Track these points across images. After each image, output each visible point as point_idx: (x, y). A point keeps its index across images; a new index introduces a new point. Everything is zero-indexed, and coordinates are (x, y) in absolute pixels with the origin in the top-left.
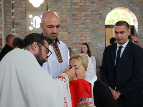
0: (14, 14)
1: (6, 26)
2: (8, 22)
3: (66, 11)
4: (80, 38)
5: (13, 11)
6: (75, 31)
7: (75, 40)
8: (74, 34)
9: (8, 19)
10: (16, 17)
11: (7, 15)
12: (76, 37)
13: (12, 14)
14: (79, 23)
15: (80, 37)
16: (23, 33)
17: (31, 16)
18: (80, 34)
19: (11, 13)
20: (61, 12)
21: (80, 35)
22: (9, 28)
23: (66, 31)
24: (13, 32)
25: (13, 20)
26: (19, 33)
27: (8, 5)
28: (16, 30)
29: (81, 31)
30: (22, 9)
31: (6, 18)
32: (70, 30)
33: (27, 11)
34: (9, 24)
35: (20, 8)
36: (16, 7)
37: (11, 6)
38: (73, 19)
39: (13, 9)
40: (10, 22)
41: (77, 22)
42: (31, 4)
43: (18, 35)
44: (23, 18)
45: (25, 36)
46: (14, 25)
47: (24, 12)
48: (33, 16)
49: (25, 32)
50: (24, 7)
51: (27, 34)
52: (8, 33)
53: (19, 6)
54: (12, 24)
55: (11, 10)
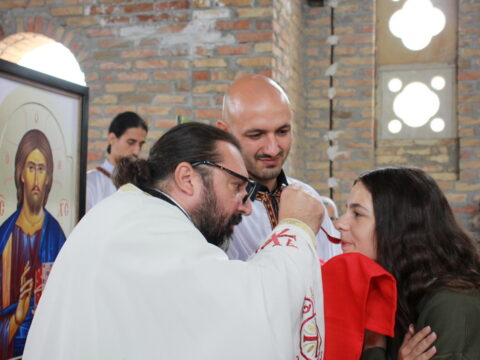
0: (336, 82)
1: (309, 125)
2: (313, 109)
5: (332, 70)
9: (315, 99)
10: (342, 91)
11: (313, 87)
13: (328, 82)
16: (364, 145)
17: (394, 84)
19: (324, 78)
22: (317, 129)
24: (331, 143)
25: (331, 101)
26: (351, 147)
27: (315, 52)
28: (341, 135)
30: (362, 62)
31: (310, 95)
33: (382, 68)
34: (317, 115)
35: (355, 60)
36: (344, 56)
37: (325, 55)
39: (332, 62)
40: (322, 109)
42: (398, 41)
43: (346, 153)
44: (366, 94)
45: (372, 156)
46: (334, 119)
47: (370, 73)
48: (405, 83)
49: (372, 141)
50: (371, 55)
51: (380, 151)
52: (312, 147)
53: (353, 50)
54: (328, 115)
55: (326, 68)
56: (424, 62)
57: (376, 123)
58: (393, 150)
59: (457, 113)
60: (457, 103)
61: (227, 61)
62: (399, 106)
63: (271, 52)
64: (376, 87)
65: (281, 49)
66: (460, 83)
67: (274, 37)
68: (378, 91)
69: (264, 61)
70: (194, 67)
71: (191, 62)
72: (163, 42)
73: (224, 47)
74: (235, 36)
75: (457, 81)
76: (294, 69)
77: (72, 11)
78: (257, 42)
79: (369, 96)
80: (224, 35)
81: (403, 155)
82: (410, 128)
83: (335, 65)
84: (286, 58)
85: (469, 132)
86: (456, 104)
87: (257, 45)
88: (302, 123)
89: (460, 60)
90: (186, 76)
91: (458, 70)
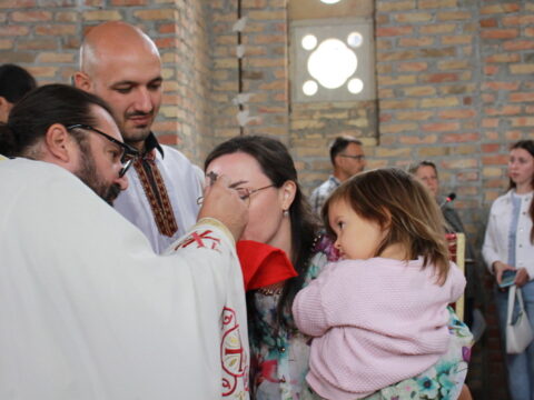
0: (244, 39)
1: (215, 88)
2: (220, 69)
3: (456, 9)
4: (516, 122)
5: (240, 26)
6: (495, 94)
7: (493, 129)
8: (490, 104)
9: (221, 58)
10: (252, 49)
11: (219, 45)
12: (497, 116)
13: (235, 39)
14: (514, 57)
15: (516, 115)
16: (278, 109)
17: (308, 41)
18: (515, 103)
19: (231, 34)
20: (433, 15)
21: (517, 109)
22: (225, 92)
23: (455, 92)
24: (241, 108)
25: (240, 60)
26: (263, 111)
27: (220, 4)
28: (252, 99)
29: (520, 90)
30: (273, 16)
31: (216, 54)
32: (471, 87)
33: (294, 23)
34: (223, 76)
35: (265, 14)
36: (252, 9)
37: (231, 8)
38: (486, 41)
39: (239, 17)
40: (230, 70)
41: (505, 51)
43: (258, 118)
44: (278, 52)
45: (286, 121)
46: (244, 81)
47: (281, 28)
48: (320, 41)
49: (286, 105)
50: (282, 8)
51: (294, 115)
52: (220, 112)
53: (262, 3)
54: (237, 76)
55: (233, 23)
56: (339, 17)
57: (289, 84)
58: (309, 114)
59: (376, 73)
60: (376, 62)
61: (123, 13)
62: (314, 65)
63: (173, 3)
64: (289, 44)
66: (378, 39)
68: (291, 48)
69: (166, 14)
70: (83, 20)
71: (80, 14)
75: (375, 37)
76: (198, 23)
79: (282, 54)
81: (321, 120)
82: (327, 90)
83: (244, 19)
84: (189, 10)
85: (389, 93)
86: (374, 63)
88: (209, 85)
89: (377, 14)
90: (75, 30)
91: (376, 25)
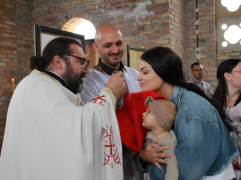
0: (199, 28)
1: (188, 46)
2: (190, 39)
5: (197, 23)
9: (191, 35)
10: (202, 31)
11: (190, 30)
13: (195, 28)
16: (211, 52)
17: (224, 27)
19: (194, 26)
22: (192, 47)
24: (198, 53)
25: (197, 36)
26: (206, 54)
27: (190, 15)
28: (202, 49)
30: (210, 18)
31: (188, 34)
33: (218, 20)
34: (192, 41)
35: (207, 18)
36: (202, 16)
37: (194, 17)
39: (197, 19)
40: (193, 39)
42: (225, 8)
43: (204, 56)
44: (212, 32)
45: (215, 56)
46: (199, 43)
47: (213, 22)
48: (228, 26)
49: (215, 51)
50: (213, 15)
51: (218, 54)
52: (190, 55)
53: (206, 14)
54: (196, 41)
55: (195, 22)
56: (236, 16)
57: (217, 43)
58: (224, 54)
61: (151, 22)
62: (226, 36)
63: (168, 17)
64: (216, 28)
65: (174, 15)
67: (170, 11)
68: (217, 30)
69: (166, 21)
70: (138, 25)
71: (137, 23)
72: (126, 16)
73: (150, 16)
74: (154, 11)
76: (181, 23)
77: (92, 7)
78: (162, 13)
79: (213, 32)
80: (149, 11)
81: (229, 56)
82: (231, 44)
83: (199, 20)
84: (176, 19)
87: (163, 14)
88: (186, 45)
90: (135, 29)
